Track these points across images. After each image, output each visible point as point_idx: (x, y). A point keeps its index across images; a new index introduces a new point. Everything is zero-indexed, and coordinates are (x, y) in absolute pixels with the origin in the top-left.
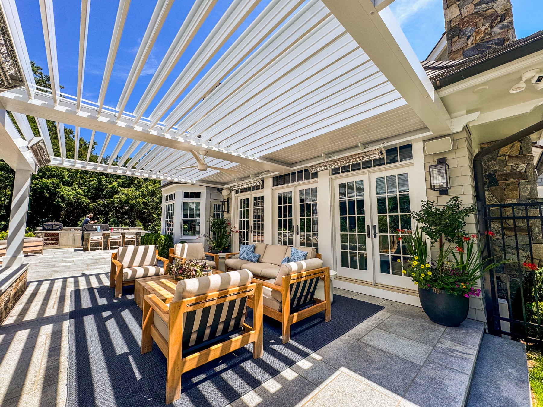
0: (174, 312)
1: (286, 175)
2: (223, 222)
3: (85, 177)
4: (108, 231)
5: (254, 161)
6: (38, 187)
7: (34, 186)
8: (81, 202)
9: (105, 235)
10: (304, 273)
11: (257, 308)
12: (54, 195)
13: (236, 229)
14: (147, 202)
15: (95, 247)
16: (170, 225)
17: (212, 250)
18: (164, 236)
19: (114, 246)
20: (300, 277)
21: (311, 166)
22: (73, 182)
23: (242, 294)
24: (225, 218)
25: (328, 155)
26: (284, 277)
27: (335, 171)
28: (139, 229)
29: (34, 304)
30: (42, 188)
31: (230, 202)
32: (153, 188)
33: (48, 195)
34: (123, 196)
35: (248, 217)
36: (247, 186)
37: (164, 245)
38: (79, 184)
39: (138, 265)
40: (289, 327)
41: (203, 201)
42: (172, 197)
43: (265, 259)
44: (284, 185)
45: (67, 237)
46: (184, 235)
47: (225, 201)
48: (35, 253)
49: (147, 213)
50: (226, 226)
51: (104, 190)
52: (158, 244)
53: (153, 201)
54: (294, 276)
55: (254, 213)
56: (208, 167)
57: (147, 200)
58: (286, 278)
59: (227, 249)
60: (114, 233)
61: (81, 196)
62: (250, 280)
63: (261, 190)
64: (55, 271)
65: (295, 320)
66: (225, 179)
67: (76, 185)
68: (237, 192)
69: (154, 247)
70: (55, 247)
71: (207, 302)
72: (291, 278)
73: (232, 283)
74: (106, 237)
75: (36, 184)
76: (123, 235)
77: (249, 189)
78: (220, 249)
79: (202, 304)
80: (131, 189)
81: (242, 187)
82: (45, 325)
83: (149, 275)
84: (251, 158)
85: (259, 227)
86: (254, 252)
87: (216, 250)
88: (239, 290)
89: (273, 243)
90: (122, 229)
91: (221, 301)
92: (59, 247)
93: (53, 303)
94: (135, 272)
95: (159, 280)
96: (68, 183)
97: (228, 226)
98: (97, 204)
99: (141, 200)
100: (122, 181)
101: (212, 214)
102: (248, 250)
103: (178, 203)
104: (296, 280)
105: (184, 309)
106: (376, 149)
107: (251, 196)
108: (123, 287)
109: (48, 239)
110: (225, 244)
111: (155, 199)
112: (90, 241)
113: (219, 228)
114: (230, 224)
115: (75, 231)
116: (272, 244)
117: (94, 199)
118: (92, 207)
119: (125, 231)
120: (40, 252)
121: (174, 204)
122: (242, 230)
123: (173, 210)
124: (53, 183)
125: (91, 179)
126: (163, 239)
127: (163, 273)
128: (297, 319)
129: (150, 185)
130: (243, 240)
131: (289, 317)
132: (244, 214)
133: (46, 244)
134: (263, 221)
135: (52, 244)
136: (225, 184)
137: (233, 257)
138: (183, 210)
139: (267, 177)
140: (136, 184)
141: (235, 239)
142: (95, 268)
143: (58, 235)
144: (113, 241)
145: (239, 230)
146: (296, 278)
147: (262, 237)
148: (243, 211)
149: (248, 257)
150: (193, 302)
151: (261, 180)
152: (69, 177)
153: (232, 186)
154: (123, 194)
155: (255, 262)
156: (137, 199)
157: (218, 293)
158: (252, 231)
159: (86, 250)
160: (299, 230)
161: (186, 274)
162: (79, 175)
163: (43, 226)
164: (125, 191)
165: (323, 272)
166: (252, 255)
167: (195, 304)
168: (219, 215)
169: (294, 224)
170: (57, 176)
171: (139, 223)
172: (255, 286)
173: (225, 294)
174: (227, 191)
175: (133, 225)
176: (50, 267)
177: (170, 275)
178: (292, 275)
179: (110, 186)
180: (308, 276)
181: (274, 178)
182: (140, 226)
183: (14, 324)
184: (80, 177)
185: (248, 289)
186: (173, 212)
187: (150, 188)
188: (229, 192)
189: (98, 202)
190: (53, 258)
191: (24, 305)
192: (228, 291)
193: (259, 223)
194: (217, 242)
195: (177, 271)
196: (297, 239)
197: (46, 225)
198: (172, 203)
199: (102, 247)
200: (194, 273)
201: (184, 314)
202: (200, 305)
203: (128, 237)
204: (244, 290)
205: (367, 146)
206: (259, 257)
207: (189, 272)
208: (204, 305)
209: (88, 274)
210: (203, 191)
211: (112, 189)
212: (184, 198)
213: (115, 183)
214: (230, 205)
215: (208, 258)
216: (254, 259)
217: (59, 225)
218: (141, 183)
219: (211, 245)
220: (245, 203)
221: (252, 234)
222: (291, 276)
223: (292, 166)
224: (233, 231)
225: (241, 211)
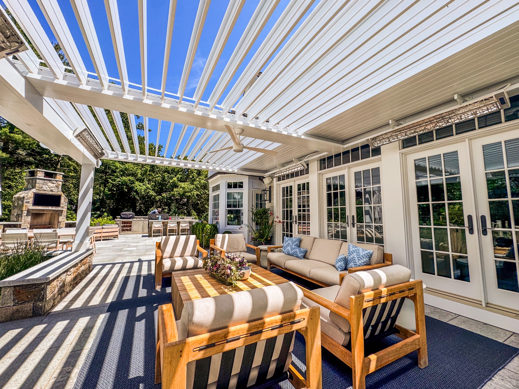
0: (171, 362)
1: (336, 156)
2: (265, 212)
3: (153, 175)
4: (168, 219)
5: (298, 139)
6: (119, 184)
7: (117, 183)
8: (150, 195)
9: (164, 223)
10: (384, 291)
11: (312, 350)
12: (131, 189)
13: (278, 220)
14: (200, 194)
15: (157, 234)
16: (216, 214)
17: (254, 240)
18: (210, 225)
19: (172, 234)
20: (378, 296)
21: (373, 139)
22: (144, 179)
23: (286, 327)
24: (267, 208)
25: (398, 121)
26: (353, 297)
27: (408, 143)
28: (193, 218)
29: (88, 289)
30: (123, 184)
31: (272, 190)
32: (205, 182)
33: (126, 190)
34: (181, 189)
35: (291, 207)
36: (290, 171)
37: (210, 234)
38: (149, 180)
39: (179, 255)
40: (364, 379)
41: (245, 190)
42: (217, 188)
43: (313, 255)
44: (334, 168)
45: (137, 224)
46: (228, 224)
47: (266, 189)
48: (114, 238)
49: (200, 204)
50: (268, 216)
51: (167, 185)
52: (205, 233)
53: (205, 193)
54: (369, 296)
55: (298, 203)
56: (244, 147)
57: (200, 192)
58: (356, 298)
59: (270, 241)
60: (171, 221)
61: (150, 190)
62: (299, 302)
63: (305, 176)
64: (119, 255)
65: (373, 368)
66: (266, 166)
67: (146, 181)
68: (279, 179)
69: (195, 237)
70: (129, 233)
71: (228, 342)
72: (365, 299)
73: (270, 308)
74: (165, 225)
75: (118, 181)
76: (178, 223)
77: (292, 175)
78: (263, 240)
79: (220, 347)
80: (187, 183)
81: (285, 173)
82: (84, 317)
83: (188, 267)
84: (295, 135)
85: (304, 218)
86: (299, 246)
87: (258, 241)
88: (282, 321)
89: (321, 236)
90: (178, 219)
91: (252, 340)
92: (131, 233)
93: (103, 290)
94: (174, 263)
95: (194, 275)
96: (141, 180)
97: (271, 216)
98: (162, 196)
99: (195, 193)
100: (181, 176)
101: (254, 204)
102: (293, 243)
103: (223, 192)
104: (372, 302)
105: (188, 357)
106: (492, 97)
107: (294, 183)
108: (163, 279)
109: (125, 226)
110: (268, 235)
111: (206, 191)
112: (153, 229)
113: (261, 218)
114: (272, 214)
115: (143, 219)
116: (321, 238)
117: (159, 193)
118: (158, 199)
119: (181, 220)
120: (116, 237)
121: (219, 194)
122: (285, 221)
123: (219, 200)
124: (129, 180)
125: (157, 175)
126: (209, 228)
127: (202, 266)
128: (377, 366)
129: (203, 178)
130: (287, 232)
131: (364, 361)
132: (287, 203)
133: (123, 230)
134: (309, 210)
135: (127, 230)
136: (266, 171)
137: (277, 250)
138: (227, 200)
139: (313, 160)
140: (191, 178)
141: (278, 230)
142: (151, 254)
143: (131, 222)
144: (171, 229)
145: (282, 221)
146: (371, 298)
147: (308, 227)
148: (286, 200)
149: (292, 251)
150: (205, 343)
151: (307, 164)
152: (141, 175)
153: (274, 173)
154: (181, 187)
155: (301, 258)
156: (192, 191)
157: (246, 326)
158: (296, 222)
159: (150, 236)
160: (355, 222)
161: (220, 272)
162: (148, 172)
163: (121, 216)
164: (182, 185)
165: (412, 289)
166: (297, 250)
167: (208, 347)
168: (261, 204)
169: (347, 213)
170: (133, 175)
171: (194, 213)
172: (308, 314)
173: (258, 328)
174: (269, 180)
175: (189, 214)
176: (118, 251)
177: (206, 270)
178: (365, 294)
179: (171, 181)
180: (391, 295)
181: (320, 160)
182: (195, 215)
183: (61, 312)
184: (149, 174)
185: (296, 319)
186: (218, 202)
187: (203, 181)
188: (271, 180)
189: (163, 195)
190: (124, 242)
191: (80, 289)
192: (264, 323)
193: (304, 213)
194: (259, 233)
195: (211, 267)
196: (352, 232)
197: (122, 214)
198: (218, 194)
199: (162, 234)
200: (229, 271)
201: (189, 364)
202: (216, 348)
203: (183, 225)
204: (290, 319)
205: (467, 99)
206: (306, 252)
207: (223, 270)
208: (223, 348)
209: (143, 260)
210: (246, 181)
211: (173, 184)
212: (228, 188)
213: (175, 179)
214: (272, 194)
215: (249, 250)
216: (300, 255)
217: (132, 214)
218: (195, 177)
219: (254, 236)
220: (288, 191)
221: (297, 225)
222: (364, 296)
223: (344, 143)
224: (276, 222)
225: (283, 200)
